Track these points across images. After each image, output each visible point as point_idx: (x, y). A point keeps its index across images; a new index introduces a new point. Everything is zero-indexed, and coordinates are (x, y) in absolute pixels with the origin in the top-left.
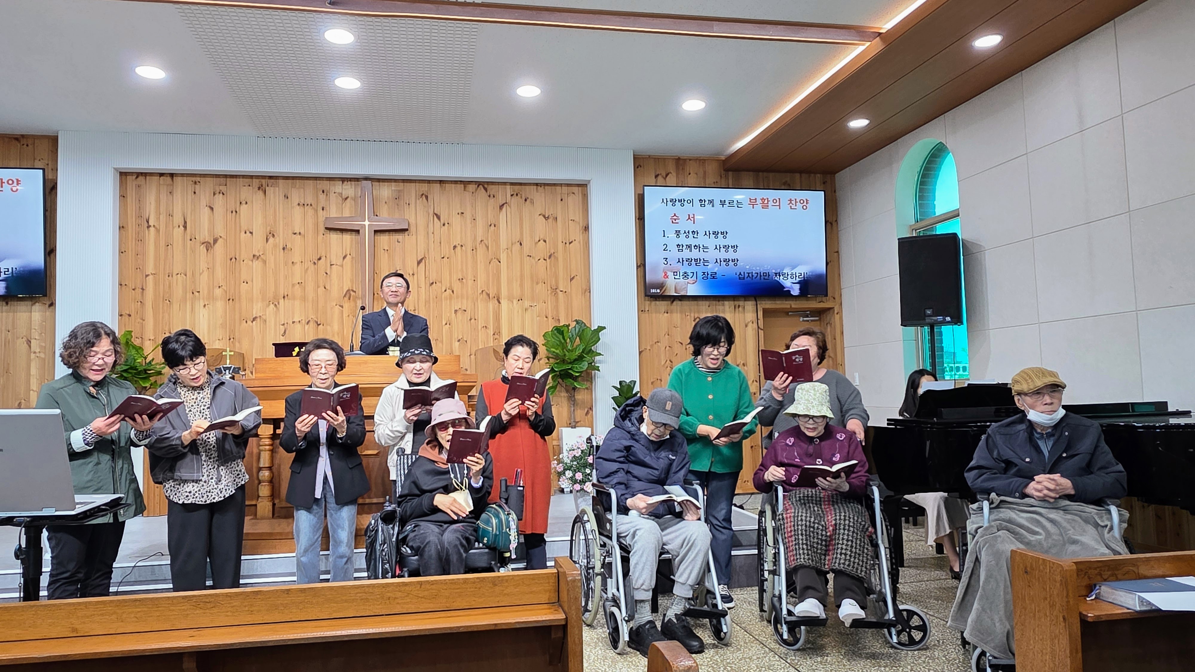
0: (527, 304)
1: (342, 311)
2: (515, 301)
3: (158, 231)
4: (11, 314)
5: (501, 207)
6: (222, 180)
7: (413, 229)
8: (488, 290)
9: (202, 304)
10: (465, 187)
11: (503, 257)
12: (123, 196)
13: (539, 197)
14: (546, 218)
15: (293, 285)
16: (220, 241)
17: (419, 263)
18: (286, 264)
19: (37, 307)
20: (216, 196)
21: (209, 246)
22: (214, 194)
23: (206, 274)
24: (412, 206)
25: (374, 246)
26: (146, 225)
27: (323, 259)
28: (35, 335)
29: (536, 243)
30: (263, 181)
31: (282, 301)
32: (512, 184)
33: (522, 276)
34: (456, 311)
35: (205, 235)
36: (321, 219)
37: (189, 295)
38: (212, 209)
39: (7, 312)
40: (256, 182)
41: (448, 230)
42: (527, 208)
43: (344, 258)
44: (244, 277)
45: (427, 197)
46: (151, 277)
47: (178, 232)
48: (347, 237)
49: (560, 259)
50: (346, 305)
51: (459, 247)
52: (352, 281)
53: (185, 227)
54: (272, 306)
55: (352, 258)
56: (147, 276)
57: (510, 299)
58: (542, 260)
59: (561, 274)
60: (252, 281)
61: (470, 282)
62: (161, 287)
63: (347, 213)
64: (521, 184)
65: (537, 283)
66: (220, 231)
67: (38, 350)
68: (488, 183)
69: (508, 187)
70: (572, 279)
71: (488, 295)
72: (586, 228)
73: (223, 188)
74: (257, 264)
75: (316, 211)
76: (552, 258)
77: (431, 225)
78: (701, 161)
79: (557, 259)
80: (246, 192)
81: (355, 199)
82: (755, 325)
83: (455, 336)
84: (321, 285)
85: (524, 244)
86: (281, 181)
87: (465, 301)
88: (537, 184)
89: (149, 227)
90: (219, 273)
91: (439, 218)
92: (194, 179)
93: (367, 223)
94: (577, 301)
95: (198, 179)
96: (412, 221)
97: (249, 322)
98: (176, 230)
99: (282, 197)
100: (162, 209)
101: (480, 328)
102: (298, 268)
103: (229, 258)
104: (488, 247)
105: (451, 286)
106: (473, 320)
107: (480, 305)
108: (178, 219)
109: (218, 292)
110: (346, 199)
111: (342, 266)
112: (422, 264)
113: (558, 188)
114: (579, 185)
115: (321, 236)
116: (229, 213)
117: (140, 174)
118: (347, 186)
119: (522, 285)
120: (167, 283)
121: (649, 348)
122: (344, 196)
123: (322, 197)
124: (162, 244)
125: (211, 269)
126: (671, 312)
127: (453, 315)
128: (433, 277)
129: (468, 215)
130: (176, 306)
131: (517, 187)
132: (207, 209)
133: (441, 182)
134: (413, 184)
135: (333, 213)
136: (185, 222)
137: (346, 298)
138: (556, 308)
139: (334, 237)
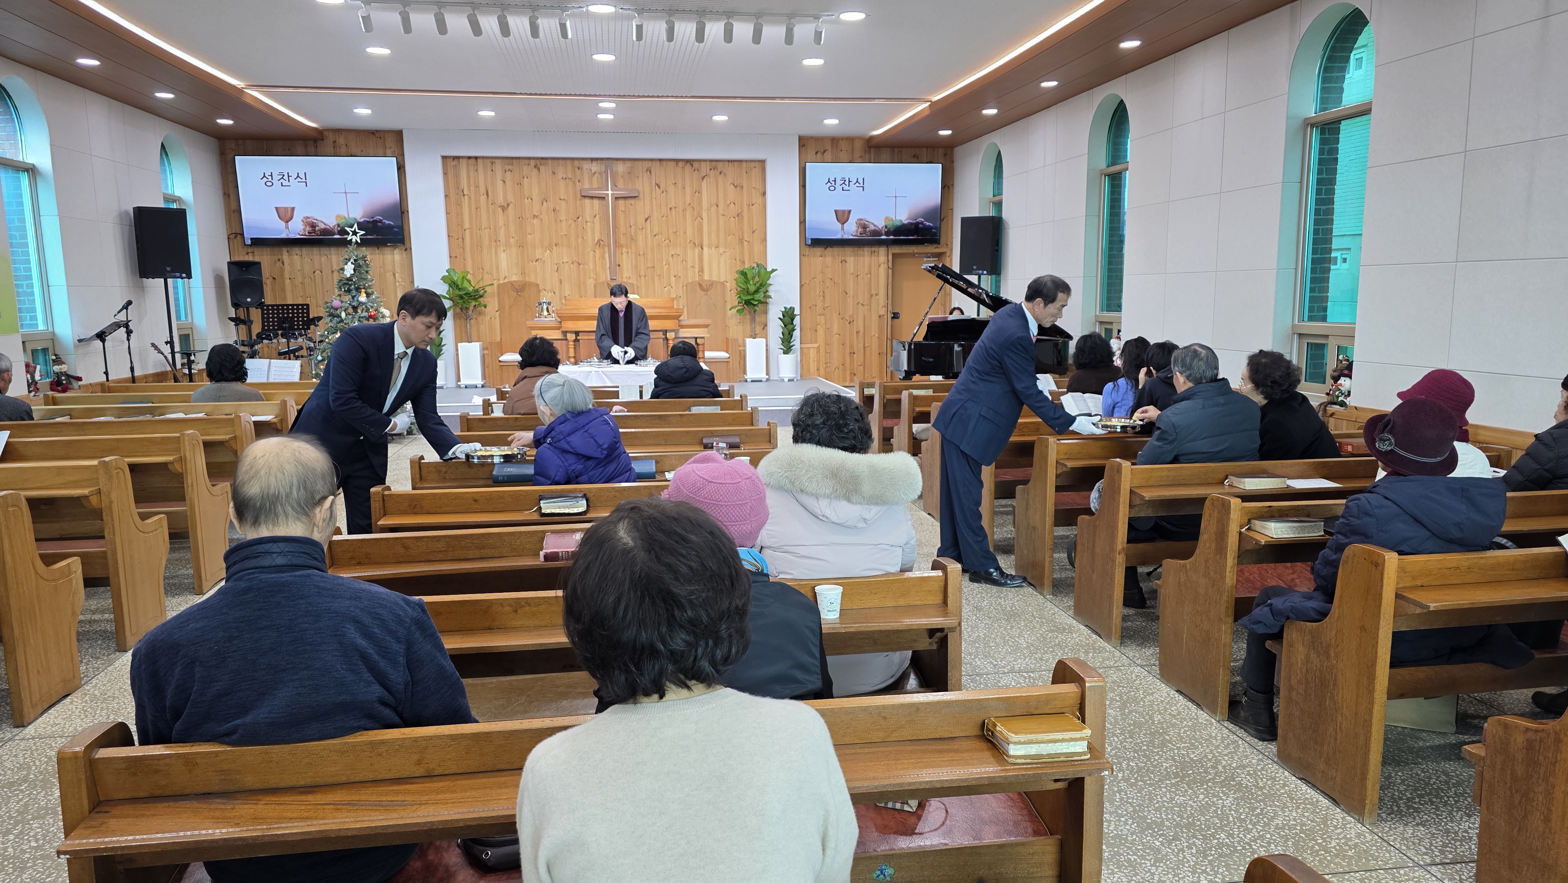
0: (721, 250)
1: (595, 256)
2: (713, 248)
3: (470, 198)
4: (381, 256)
5: (703, 178)
6: (511, 161)
7: (641, 196)
9: (502, 249)
10: (677, 164)
11: (705, 215)
12: (445, 174)
13: (730, 171)
14: (736, 187)
15: (561, 236)
16: (511, 206)
17: (646, 220)
18: (556, 221)
19: (397, 251)
20: (507, 173)
21: (504, 208)
22: (505, 171)
23: (503, 229)
24: (640, 178)
25: (614, 208)
26: (462, 194)
27: (580, 219)
28: (398, 270)
29: (728, 205)
30: (538, 162)
31: (554, 248)
32: (711, 161)
33: (718, 230)
34: (672, 255)
35: (501, 200)
36: (578, 189)
37: (493, 243)
38: (504, 182)
39: (379, 254)
40: (533, 162)
41: (666, 195)
42: (721, 178)
43: (595, 217)
44: (529, 230)
45: (650, 172)
46: (468, 231)
47: (483, 198)
48: (596, 202)
49: (745, 217)
50: (597, 251)
51: (674, 209)
52: (601, 233)
53: (487, 195)
54: (548, 251)
55: (600, 217)
56: (465, 230)
57: (710, 246)
58: (732, 218)
59: (746, 228)
60: (534, 233)
62: (475, 237)
63: (595, 186)
64: (717, 161)
65: (729, 235)
66: (510, 198)
67: (400, 280)
68: (694, 160)
69: (708, 163)
70: (753, 232)
71: (695, 244)
72: (764, 194)
73: (510, 167)
74: (536, 221)
75: (574, 183)
77: (654, 192)
78: (851, 140)
79: (742, 217)
80: (526, 170)
81: (600, 174)
82: (886, 266)
83: (672, 273)
84: (580, 236)
85: (719, 206)
86: (550, 161)
87: (678, 248)
88: (729, 161)
89: (464, 195)
90: (512, 228)
91: (659, 187)
92: (491, 160)
93: (610, 192)
94: (757, 248)
95: (494, 160)
96: (641, 189)
97: (534, 263)
98: (482, 197)
99: (551, 173)
100: (472, 182)
101: (689, 267)
102: (564, 224)
103: (518, 216)
104: (694, 208)
107: (689, 251)
108: (482, 190)
109: (512, 240)
110: (595, 173)
111: (593, 223)
112: (648, 221)
113: (744, 164)
114: (759, 161)
115: (578, 202)
116: (516, 185)
117: (455, 158)
118: (594, 163)
119: (718, 237)
120: (479, 235)
121: (808, 282)
122: (593, 172)
123: (578, 172)
124: (473, 207)
125: (506, 225)
126: (825, 256)
127: (671, 258)
128: (656, 231)
129: (680, 185)
130: (485, 251)
131: (714, 164)
132: (501, 182)
133: (660, 160)
134: (640, 162)
135: (587, 186)
136: (487, 192)
137: (597, 246)
138: (742, 253)
139: (587, 201)
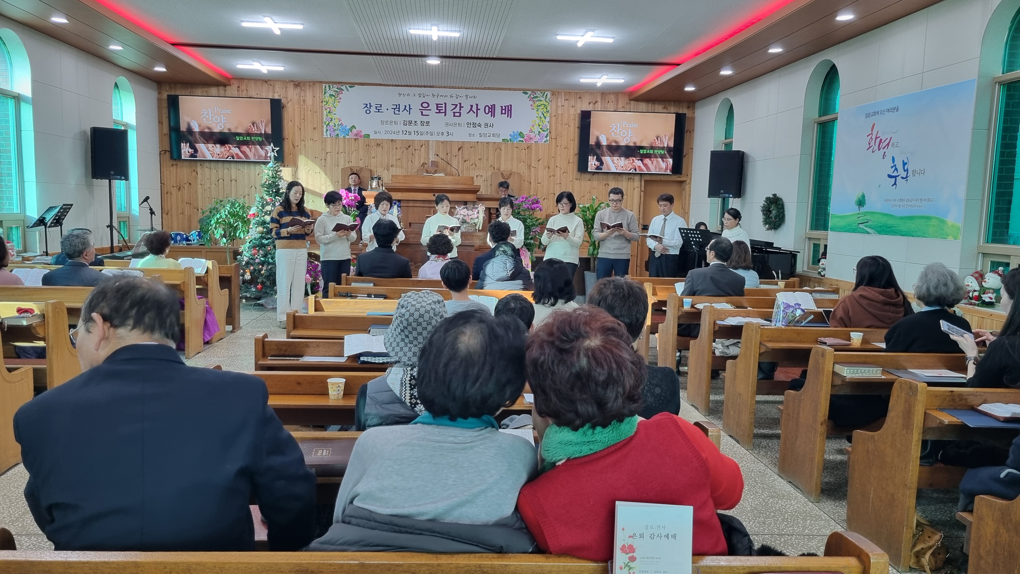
8: (494, 165)
15: (396, 160)
17: (459, 149)
27: (411, 146)
43: (422, 146)
46: (329, 154)
49: (533, 149)
52: (425, 159)
58: (523, 150)
59: (533, 157)
61: (485, 161)
65: (520, 162)
70: (539, 161)
74: (379, 149)
76: (529, 149)
78: (616, 94)
79: (531, 149)
82: (639, 189)
84: (410, 160)
105: (475, 163)
106: (485, 181)
112: (461, 150)
120: (336, 157)
126: (592, 181)
128: (466, 157)
